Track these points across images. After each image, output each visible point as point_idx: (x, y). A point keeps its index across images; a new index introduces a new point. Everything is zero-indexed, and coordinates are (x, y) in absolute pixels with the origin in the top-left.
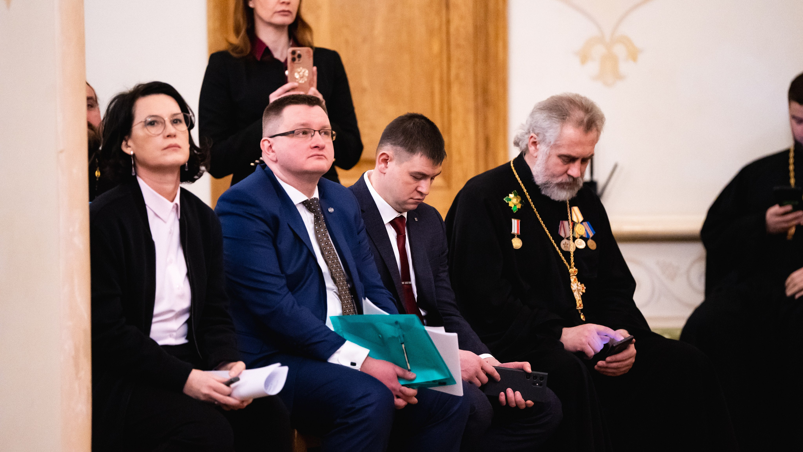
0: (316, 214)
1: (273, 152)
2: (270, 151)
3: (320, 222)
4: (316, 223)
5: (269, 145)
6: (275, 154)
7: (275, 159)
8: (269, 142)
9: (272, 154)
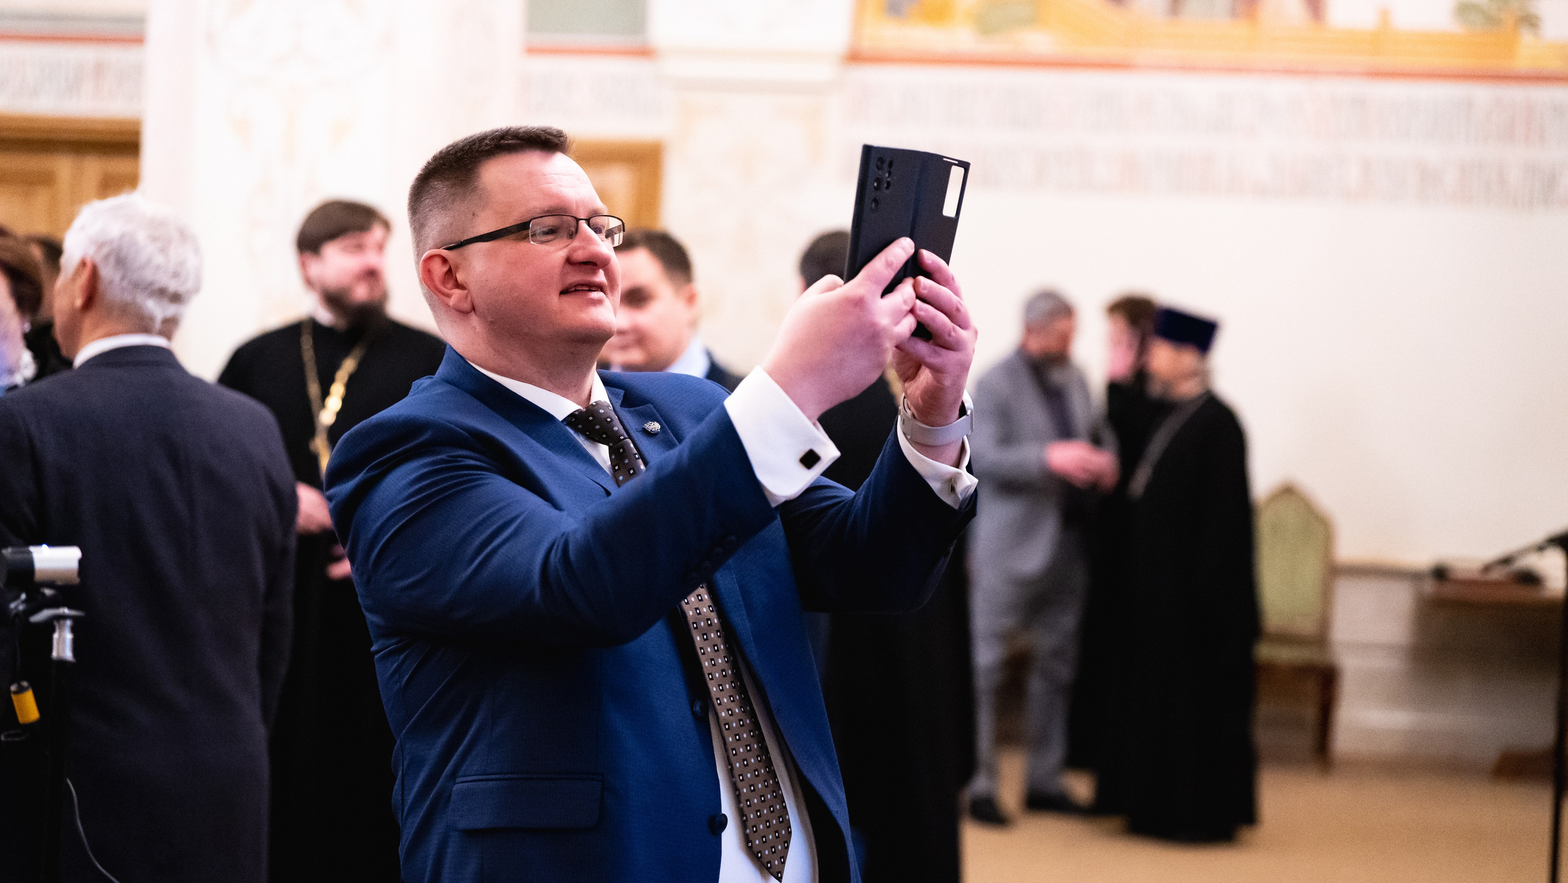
0: (611, 444)
1: (459, 286)
2: (450, 285)
3: (626, 461)
4: (617, 467)
5: (445, 269)
6: (466, 292)
7: (466, 306)
8: (445, 260)
9: (457, 292)
